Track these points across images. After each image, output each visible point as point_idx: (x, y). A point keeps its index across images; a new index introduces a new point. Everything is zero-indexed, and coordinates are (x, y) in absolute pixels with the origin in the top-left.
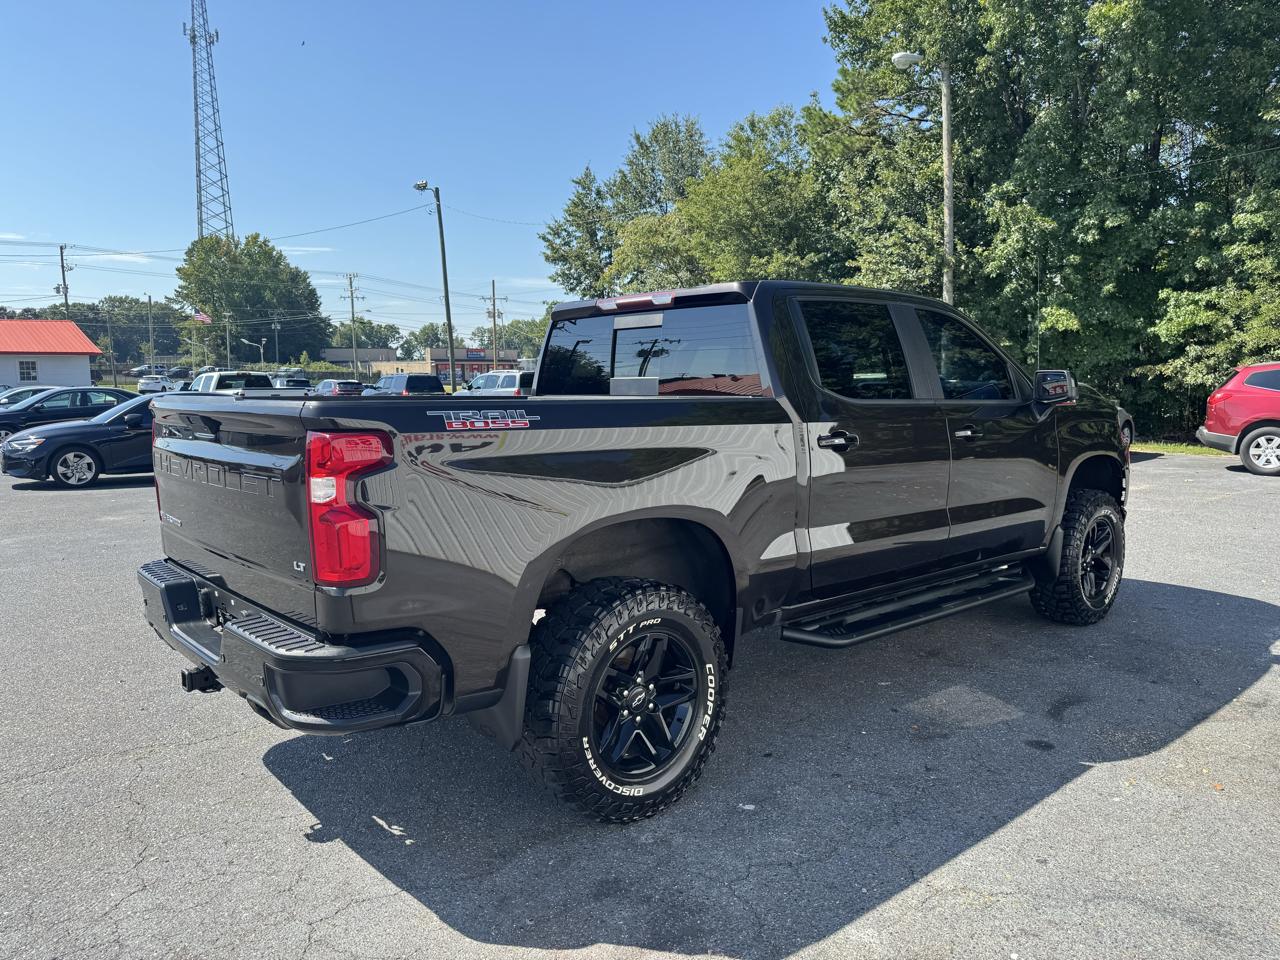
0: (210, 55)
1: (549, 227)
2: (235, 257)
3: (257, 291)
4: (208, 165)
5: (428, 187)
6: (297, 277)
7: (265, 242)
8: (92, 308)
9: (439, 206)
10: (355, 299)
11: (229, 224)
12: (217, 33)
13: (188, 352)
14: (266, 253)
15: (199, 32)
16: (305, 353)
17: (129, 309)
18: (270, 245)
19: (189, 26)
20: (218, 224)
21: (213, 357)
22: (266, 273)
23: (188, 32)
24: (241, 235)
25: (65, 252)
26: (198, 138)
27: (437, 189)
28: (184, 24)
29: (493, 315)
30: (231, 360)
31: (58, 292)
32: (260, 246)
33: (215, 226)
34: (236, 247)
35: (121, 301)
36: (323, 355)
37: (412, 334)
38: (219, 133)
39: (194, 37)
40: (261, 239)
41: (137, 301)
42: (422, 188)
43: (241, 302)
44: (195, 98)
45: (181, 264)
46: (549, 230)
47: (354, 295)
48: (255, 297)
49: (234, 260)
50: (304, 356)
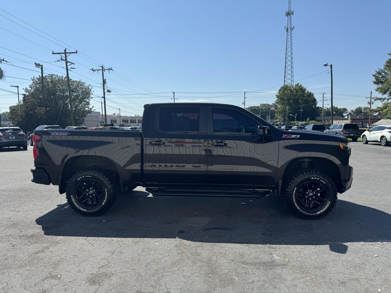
0: (291, 34)
1: (377, 72)
2: (291, 90)
3: (297, 100)
4: (288, 65)
5: (328, 65)
6: (310, 95)
7: (301, 85)
8: (258, 107)
9: (331, 70)
10: (324, 101)
11: (292, 81)
12: (294, 27)
13: (276, 118)
14: (301, 88)
15: (289, 27)
16: (308, 118)
17: (266, 107)
18: (302, 86)
19: (286, 27)
20: (289, 81)
21: (283, 119)
22: (300, 94)
23: (286, 29)
24: (294, 84)
25: (245, 93)
26: (286, 58)
27: (331, 65)
28: (285, 27)
29: (370, 103)
30: (287, 120)
31: (243, 104)
32: (299, 87)
33: (288, 82)
34: (292, 88)
35: (265, 105)
36: (316, 119)
37: (352, 111)
38: (292, 56)
39: (287, 30)
40: (299, 85)
41: (269, 105)
42: (326, 65)
43: (292, 104)
44: (286, 46)
45: (277, 94)
46: (376, 73)
47: (324, 100)
48: (296, 101)
49: (291, 91)
50: (308, 119)
